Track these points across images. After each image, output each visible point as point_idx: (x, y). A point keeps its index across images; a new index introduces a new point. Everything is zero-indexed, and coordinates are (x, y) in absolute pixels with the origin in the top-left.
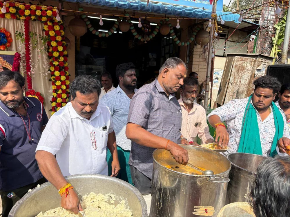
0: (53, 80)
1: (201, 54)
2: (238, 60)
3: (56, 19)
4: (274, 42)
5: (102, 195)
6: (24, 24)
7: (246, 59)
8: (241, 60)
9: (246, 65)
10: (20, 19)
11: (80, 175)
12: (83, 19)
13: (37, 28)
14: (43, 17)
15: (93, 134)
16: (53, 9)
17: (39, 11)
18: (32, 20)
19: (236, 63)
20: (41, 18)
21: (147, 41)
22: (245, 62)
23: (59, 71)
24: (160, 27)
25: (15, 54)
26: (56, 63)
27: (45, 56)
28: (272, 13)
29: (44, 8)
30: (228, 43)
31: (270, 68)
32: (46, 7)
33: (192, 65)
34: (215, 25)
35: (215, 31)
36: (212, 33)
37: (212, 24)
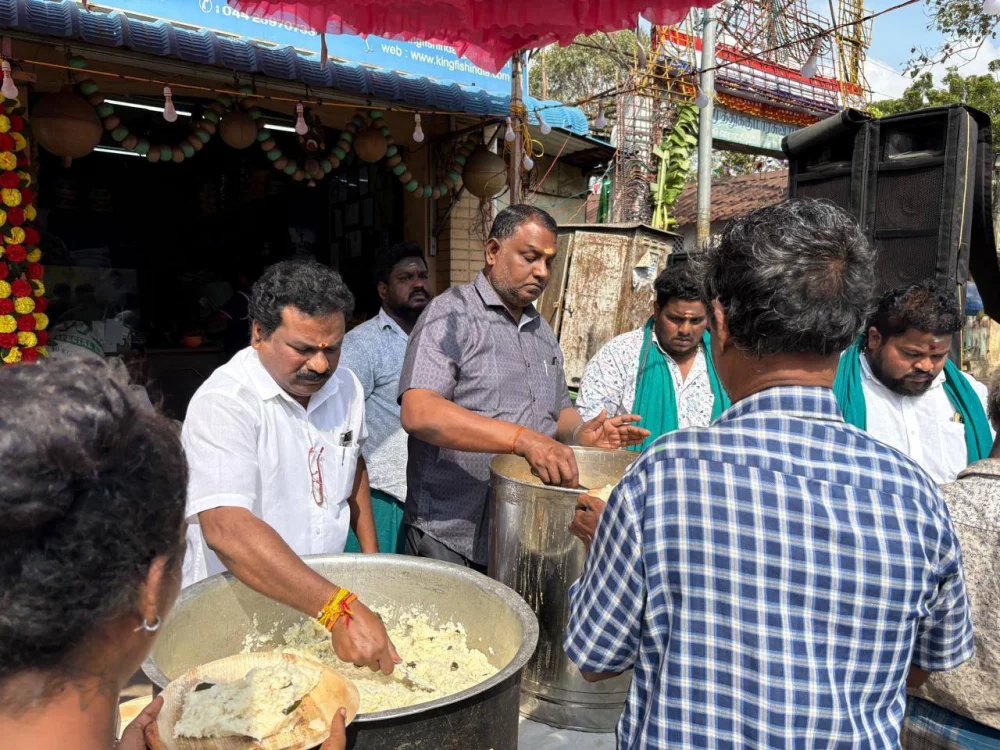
1: (473, 228)
2: (585, 244)
4: (656, 196)
7: (605, 239)
8: (591, 243)
9: (608, 255)
12: (87, 98)
19: (580, 251)
21: (315, 180)
22: (602, 249)
23: (9, 279)
24: (353, 136)
28: (644, 113)
33: (448, 260)
34: (523, 137)
35: (525, 152)
36: (518, 159)
37: (514, 132)
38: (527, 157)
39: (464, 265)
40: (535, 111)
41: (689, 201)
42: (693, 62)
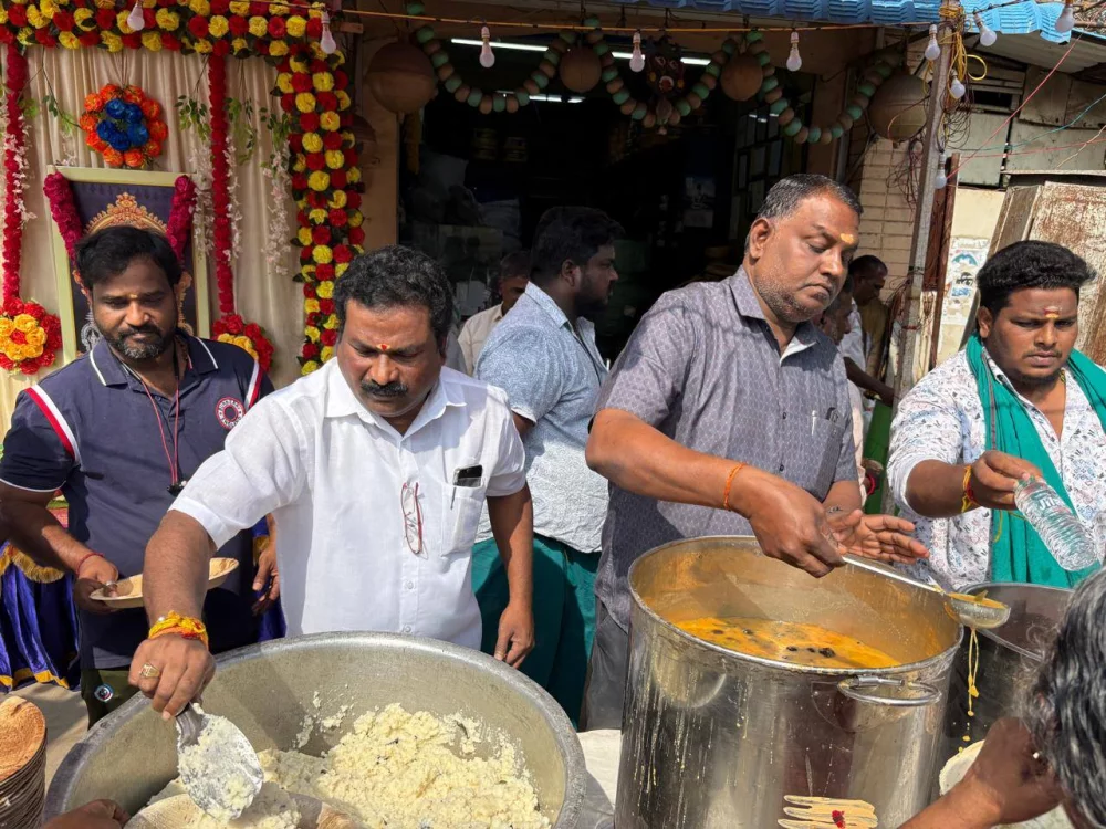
0: (308, 279)
1: (894, 176)
3: (319, 48)
5: (431, 718)
6: (208, 72)
7: (1092, 193)
8: (1067, 200)
9: (1092, 217)
10: (193, 51)
11: (348, 634)
12: (421, 46)
13: (254, 85)
14: (275, 39)
16: (310, 11)
17: (258, 18)
18: (235, 53)
19: (1049, 211)
20: (268, 44)
21: (668, 127)
22: (1085, 208)
23: (331, 244)
24: (721, 67)
25: (177, 183)
26: (318, 215)
27: (280, 195)
29: (278, 7)
30: (1022, 131)
32: (285, 2)
34: (954, 52)
35: (955, 74)
36: (942, 85)
37: (940, 46)
38: (957, 82)
39: (877, 228)
40: (974, 13)
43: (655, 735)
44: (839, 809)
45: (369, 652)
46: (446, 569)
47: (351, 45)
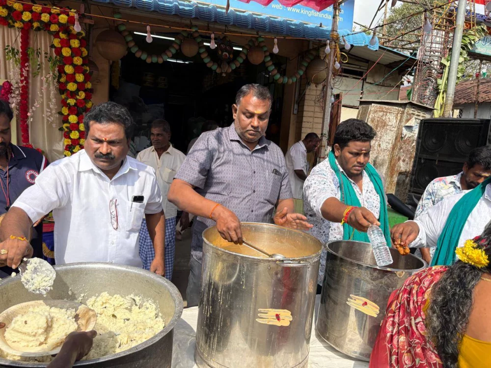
0: (66, 130)
1: (317, 99)
2: (377, 111)
3: (73, 29)
4: (440, 87)
5: (121, 298)
6: (20, 36)
7: (388, 109)
8: (380, 111)
9: (389, 118)
10: (14, 26)
11: (85, 263)
12: (120, 32)
13: (42, 43)
14: (53, 24)
15: (114, 203)
16: (70, 13)
17: (46, 14)
18: (34, 29)
19: (373, 115)
20: (50, 25)
21: (226, 73)
22: (386, 114)
23: (77, 115)
24: (248, 51)
25: (4, 84)
27: (53, 91)
28: (438, 39)
29: (55, 10)
30: (366, 85)
31: (425, 123)
32: (58, 8)
33: (302, 117)
34: (335, 51)
35: (336, 59)
36: (331, 63)
37: (330, 48)
38: (337, 62)
39: (311, 120)
40: (343, 37)
41: (470, 91)
42: (472, 9)
43: (211, 292)
44: (278, 313)
45: (95, 270)
46: (128, 237)
47: (88, 29)
